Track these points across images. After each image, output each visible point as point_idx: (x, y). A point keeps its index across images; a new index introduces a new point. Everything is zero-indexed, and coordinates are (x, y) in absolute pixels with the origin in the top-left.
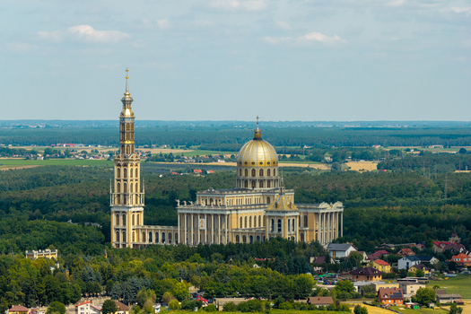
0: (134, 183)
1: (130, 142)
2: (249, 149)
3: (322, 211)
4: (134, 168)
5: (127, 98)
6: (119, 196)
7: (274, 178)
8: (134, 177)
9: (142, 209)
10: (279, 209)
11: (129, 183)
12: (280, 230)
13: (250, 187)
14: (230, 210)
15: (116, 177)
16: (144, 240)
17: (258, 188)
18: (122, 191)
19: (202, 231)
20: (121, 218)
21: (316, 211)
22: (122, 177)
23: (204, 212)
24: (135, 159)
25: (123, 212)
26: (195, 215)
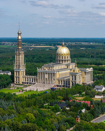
0: (22, 61)
1: (20, 47)
2: (61, 49)
3: (87, 71)
4: (22, 56)
5: (20, 33)
6: (17, 66)
7: (69, 59)
8: (22, 59)
9: (25, 70)
10: (75, 72)
11: (20, 61)
12: (75, 80)
13: (61, 62)
14: (57, 72)
15: (16, 59)
16: (26, 81)
17: (64, 63)
18: (18, 64)
19: (46, 79)
20: (18, 73)
21: (85, 71)
22: (18, 59)
23: (47, 72)
24: (22, 53)
25: (18, 71)
26: (44, 73)
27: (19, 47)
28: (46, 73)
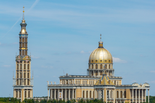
3: (134, 88)
4: (27, 64)
6: (18, 80)
11: (23, 72)
14: (76, 86)
17: (99, 76)
18: (19, 77)
21: (131, 88)
22: (19, 69)
24: (27, 59)
25: (20, 89)
26: (57, 90)
27: (22, 49)
28: (61, 90)
